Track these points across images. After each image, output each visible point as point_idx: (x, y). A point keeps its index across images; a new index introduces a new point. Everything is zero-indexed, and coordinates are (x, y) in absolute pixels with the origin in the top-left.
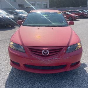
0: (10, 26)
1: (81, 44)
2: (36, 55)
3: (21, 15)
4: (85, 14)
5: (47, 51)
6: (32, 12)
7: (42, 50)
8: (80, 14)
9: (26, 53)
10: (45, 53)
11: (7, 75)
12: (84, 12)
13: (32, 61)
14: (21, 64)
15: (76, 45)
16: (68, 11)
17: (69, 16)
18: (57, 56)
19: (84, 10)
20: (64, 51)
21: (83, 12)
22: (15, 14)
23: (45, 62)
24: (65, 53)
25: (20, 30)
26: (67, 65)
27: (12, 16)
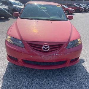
0: (4, 18)
1: (81, 39)
2: (36, 51)
3: (15, 6)
4: (82, 9)
5: (47, 47)
6: (30, 3)
7: (42, 46)
8: (76, 9)
9: (26, 48)
10: (46, 49)
11: (4, 70)
12: (81, 6)
13: (31, 57)
14: (19, 59)
15: (76, 41)
16: (64, 5)
17: (66, 10)
18: (58, 52)
19: (81, 5)
20: (65, 47)
21: (79, 6)
22: (9, 5)
23: (45, 58)
24: (66, 49)
25: (17, 22)
26: (67, 61)
27: (6, 7)
